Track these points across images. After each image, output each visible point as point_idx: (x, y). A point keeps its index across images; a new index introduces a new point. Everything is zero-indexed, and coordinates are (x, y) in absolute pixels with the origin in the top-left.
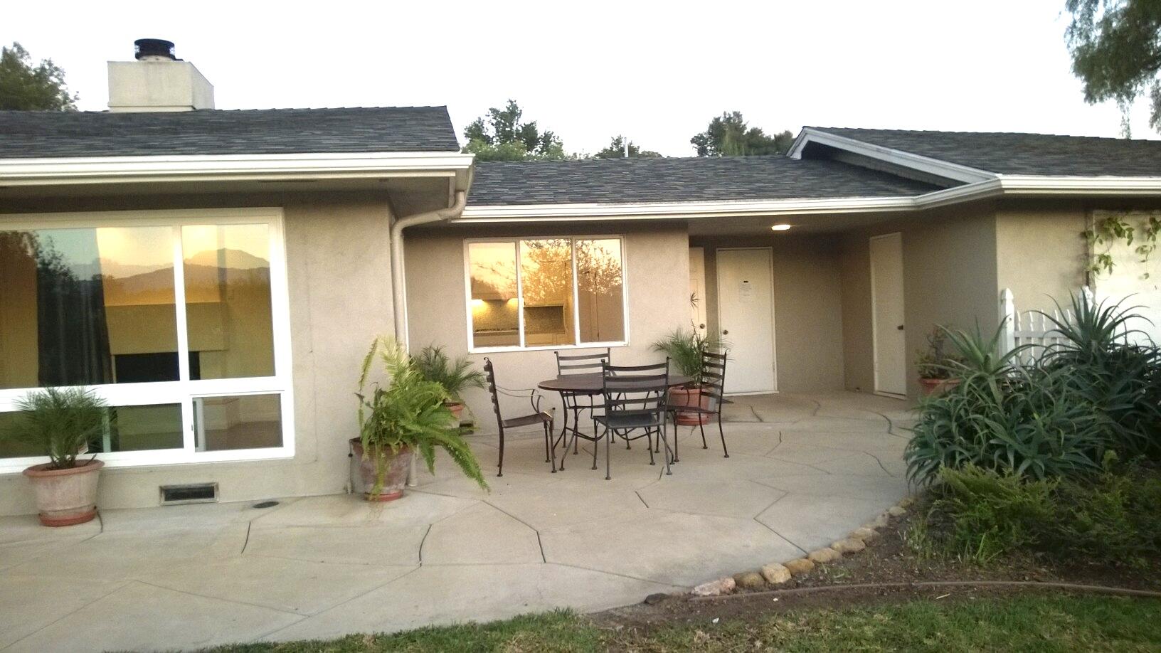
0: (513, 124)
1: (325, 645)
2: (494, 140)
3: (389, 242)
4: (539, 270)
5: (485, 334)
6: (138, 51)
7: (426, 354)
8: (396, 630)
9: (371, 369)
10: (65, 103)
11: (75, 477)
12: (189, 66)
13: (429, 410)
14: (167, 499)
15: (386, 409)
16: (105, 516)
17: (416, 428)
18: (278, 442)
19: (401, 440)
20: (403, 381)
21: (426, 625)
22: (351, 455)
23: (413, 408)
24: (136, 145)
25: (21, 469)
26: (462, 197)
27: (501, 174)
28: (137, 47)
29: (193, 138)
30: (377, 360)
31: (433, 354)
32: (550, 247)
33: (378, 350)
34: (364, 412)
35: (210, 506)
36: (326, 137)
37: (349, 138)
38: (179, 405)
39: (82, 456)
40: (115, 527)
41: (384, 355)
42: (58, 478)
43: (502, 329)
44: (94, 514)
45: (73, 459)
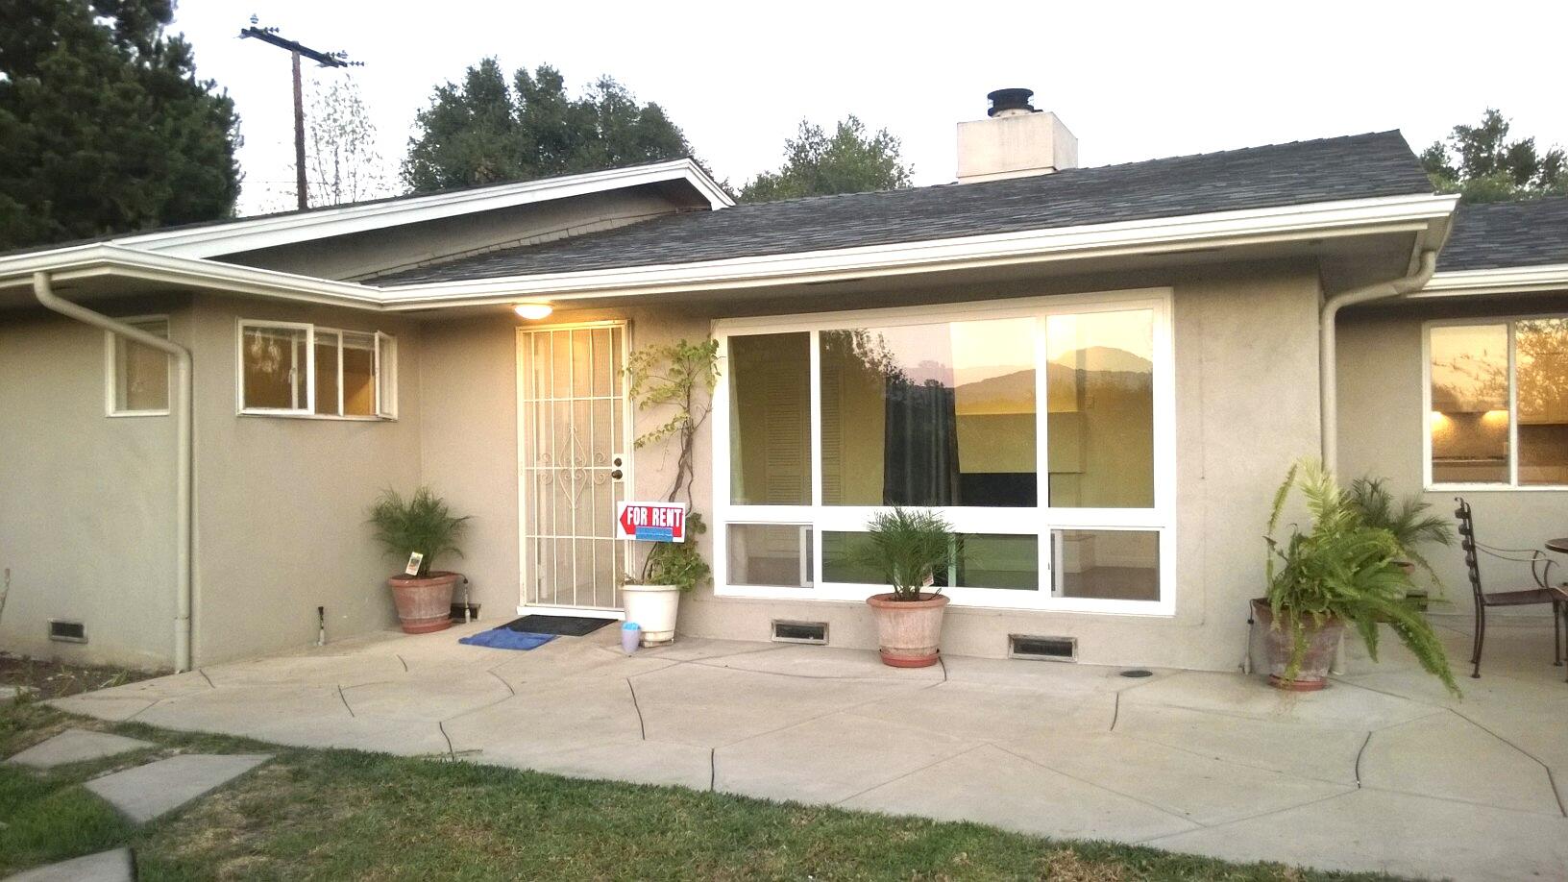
0: (1493, 147)
1: (1232, 868)
2: (1461, 173)
3: (1317, 327)
4: (1535, 366)
5: (1448, 464)
6: (991, 106)
7: (1357, 489)
8: (1331, 868)
9: (1285, 506)
10: (899, 178)
11: (919, 612)
12: (1051, 117)
13: (1371, 569)
14: (1016, 651)
15: (1306, 562)
16: (948, 662)
17: (1351, 593)
18: (1153, 594)
19: (1328, 608)
20: (1332, 524)
21: (1376, 870)
22: (1251, 622)
23: (1348, 562)
24: (1000, 220)
25: (864, 598)
26: (1431, 259)
27: (1485, 223)
28: (991, 101)
29: (1064, 206)
30: (1295, 494)
31: (1369, 488)
32: (1554, 331)
33: (1296, 478)
34: (1275, 564)
35: (1070, 666)
36: (1234, 190)
37: (1268, 188)
38: (1035, 537)
39: (927, 589)
40: (960, 677)
41: (1305, 486)
42: (902, 611)
43: (1473, 458)
44: (935, 658)
45: (917, 590)
